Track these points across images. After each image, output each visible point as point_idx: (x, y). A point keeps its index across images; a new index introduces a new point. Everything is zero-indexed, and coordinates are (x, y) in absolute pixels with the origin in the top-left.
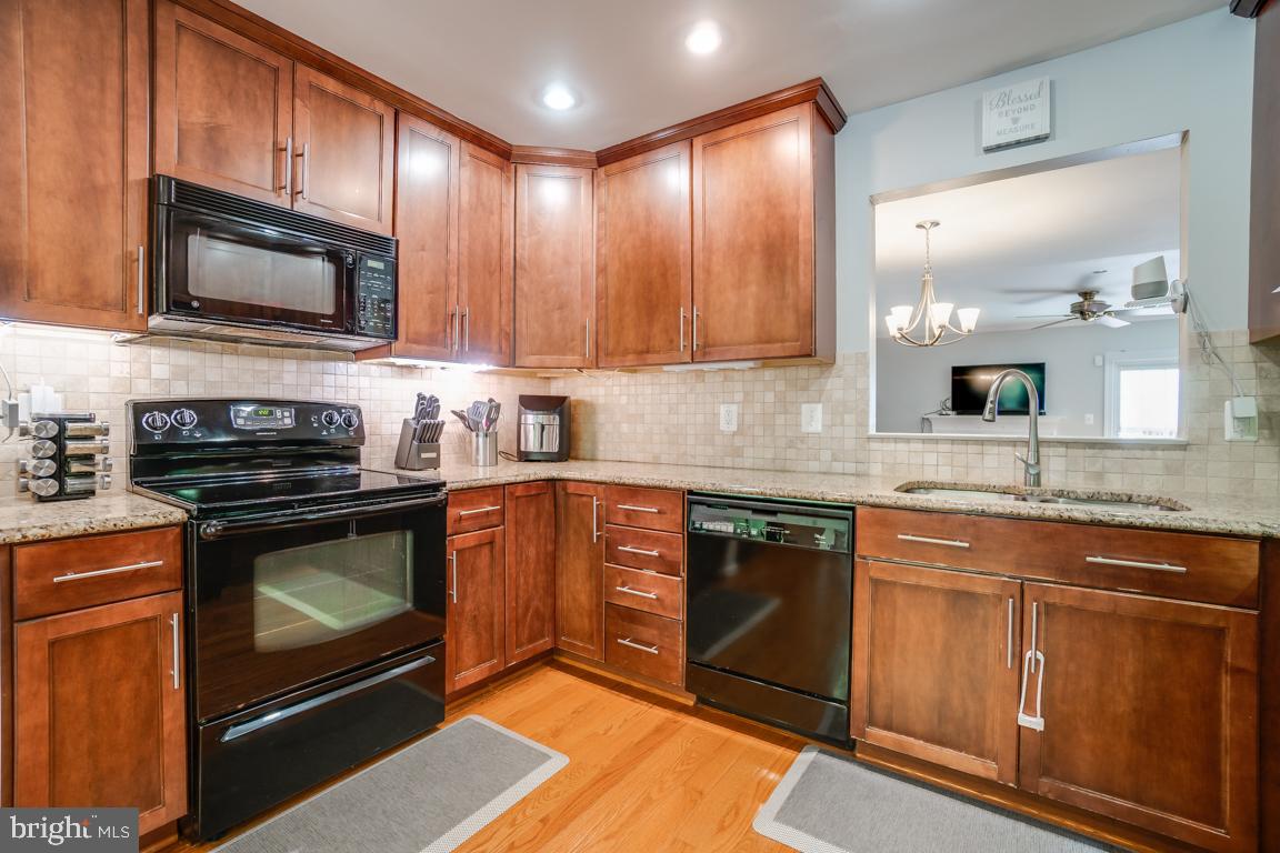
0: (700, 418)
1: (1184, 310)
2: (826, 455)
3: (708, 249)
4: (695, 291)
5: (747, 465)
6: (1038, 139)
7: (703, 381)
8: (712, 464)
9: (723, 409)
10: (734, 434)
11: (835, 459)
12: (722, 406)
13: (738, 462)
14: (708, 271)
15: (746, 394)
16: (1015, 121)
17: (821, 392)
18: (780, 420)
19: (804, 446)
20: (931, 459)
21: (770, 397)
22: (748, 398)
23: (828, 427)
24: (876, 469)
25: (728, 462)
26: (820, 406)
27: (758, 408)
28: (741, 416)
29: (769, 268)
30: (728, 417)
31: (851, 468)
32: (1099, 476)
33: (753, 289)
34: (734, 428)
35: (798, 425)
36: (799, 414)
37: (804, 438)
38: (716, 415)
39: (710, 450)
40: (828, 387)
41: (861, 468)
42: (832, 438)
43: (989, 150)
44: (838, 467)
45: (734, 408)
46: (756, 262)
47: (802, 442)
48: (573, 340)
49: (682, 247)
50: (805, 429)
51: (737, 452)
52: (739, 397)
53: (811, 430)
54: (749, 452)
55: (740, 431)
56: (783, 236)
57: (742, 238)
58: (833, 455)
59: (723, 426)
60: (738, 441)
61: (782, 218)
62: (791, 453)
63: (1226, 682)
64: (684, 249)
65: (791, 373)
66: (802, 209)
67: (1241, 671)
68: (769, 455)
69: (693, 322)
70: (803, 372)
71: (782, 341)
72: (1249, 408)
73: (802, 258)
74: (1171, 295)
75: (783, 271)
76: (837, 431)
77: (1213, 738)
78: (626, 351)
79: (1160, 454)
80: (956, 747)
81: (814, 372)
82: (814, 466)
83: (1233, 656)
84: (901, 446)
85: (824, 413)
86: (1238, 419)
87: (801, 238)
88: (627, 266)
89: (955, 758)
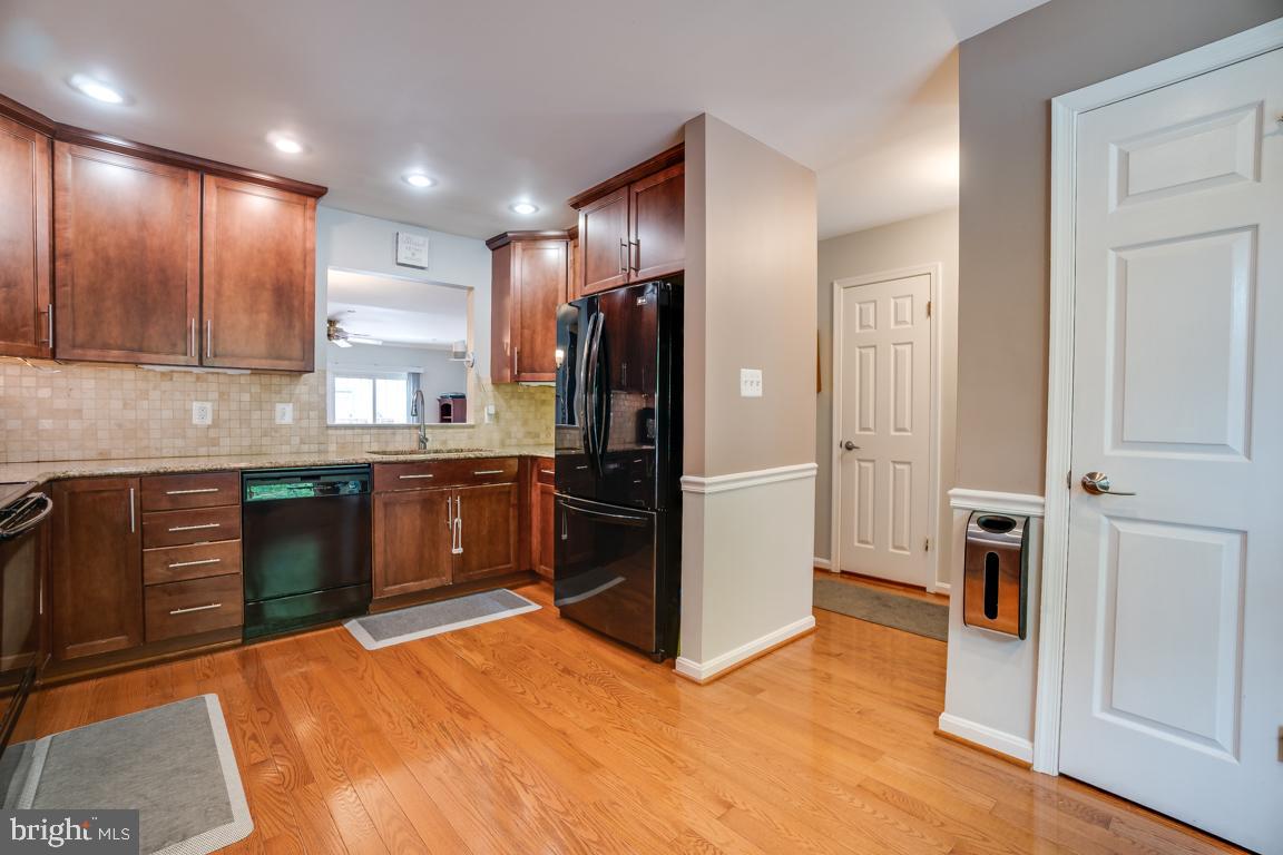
0: (167, 414)
1: (472, 367)
2: (296, 440)
3: (220, 276)
4: (205, 306)
5: (222, 454)
6: (422, 268)
7: (171, 379)
8: (183, 454)
9: (196, 405)
10: (209, 427)
11: (302, 442)
12: (194, 403)
13: (214, 450)
14: (219, 293)
15: (221, 394)
16: (413, 254)
17: (291, 395)
18: (256, 415)
19: (278, 435)
20: (367, 438)
21: (246, 397)
22: (223, 396)
23: (298, 420)
24: (333, 447)
25: (203, 451)
26: (291, 405)
27: (234, 406)
28: (216, 413)
29: (278, 304)
30: (201, 412)
31: (314, 447)
32: (445, 442)
33: (264, 316)
34: (209, 421)
35: (272, 419)
36: (273, 410)
37: (277, 429)
38: (188, 412)
39: (179, 442)
40: (297, 391)
41: (322, 447)
42: (300, 428)
43: (400, 264)
44: (305, 448)
45: (208, 405)
46: (266, 297)
47: (276, 432)
49: (189, 264)
50: (278, 421)
51: (215, 442)
52: (215, 395)
53: (283, 422)
54: (225, 442)
55: (216, 424)
56: (291, 284)
57: (254, 275)
58: (301, 439)
59: (196, 420)
60: (212, 433)
61: (291, 271)
62: (265, 441)
63: (511, 510)
64: (192, 266)
65: (265, 379)
66: (308, 270)
67: (513, 505)
68: (246, 442)
69: (201, 332)
70: (276, 380)
71: (290, 359)
72: (492, 410)
73: (306, 304)
74: (467, 359)
75: (291, 309)
76: (304, 423)
77: (508, 532)
78: (106, 347)
79: (466, 430)
80: (427, 578)
81: (285, 380)
82: (286, 448)
83: (513, 500)
84: (349, 432)
85: (294, 410)
86: (489, 415)
87: (307, 290)
88: (107, 261)
89: (427, 584)
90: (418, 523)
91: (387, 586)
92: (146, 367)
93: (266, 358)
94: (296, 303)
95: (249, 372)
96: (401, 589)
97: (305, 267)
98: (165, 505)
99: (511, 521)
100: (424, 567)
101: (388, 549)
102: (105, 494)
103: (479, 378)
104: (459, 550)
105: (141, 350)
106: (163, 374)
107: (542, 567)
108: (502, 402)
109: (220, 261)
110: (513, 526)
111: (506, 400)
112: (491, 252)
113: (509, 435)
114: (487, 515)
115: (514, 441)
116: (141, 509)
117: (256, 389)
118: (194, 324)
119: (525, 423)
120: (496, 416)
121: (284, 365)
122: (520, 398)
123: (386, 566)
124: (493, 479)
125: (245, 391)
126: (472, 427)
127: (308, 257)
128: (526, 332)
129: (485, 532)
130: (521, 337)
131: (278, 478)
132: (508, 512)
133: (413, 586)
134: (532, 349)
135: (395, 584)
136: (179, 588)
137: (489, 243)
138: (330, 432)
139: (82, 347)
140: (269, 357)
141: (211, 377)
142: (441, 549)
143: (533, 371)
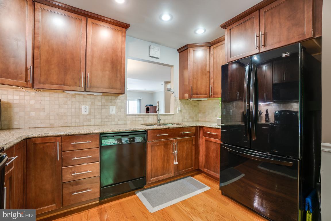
0: (73, 110)
1: (173, 93)
2: (116, 120)
3: (93, 57)
4: (87, 68)
5: (92, 125)
6: (158, 58)
7: (75, 97)
8: (79, 125)
9: (83, 107)
10: (87, 115)
11: (119, 121)
12: (83, 106)
13: (89, 123)
14: (92, 63)
15: (92, 102)
16: (155, 53)
17: (115, 103)
18: (103, 110)
19: (111, 118)
20: (140, 119)
21: (100, 104)
22: (92, 104)
23: (117, 112)
24: (128, 122)
25: (85, 124)
26: (115, 107)
27: (96, 107)
28: (90, 110)
29: (113, 68)
30: (85, 109)
31: (123, 122)
33: (108, 72)
34: (87, 113)
35: (109, 112)
36: (109, 109)
37: (110, 116)
38: (80, 109)
39: (77, 121)
40: (117, 102)
41: (125, 122)
42: (118, 115)
43: (151, 57)
44: (119, 123)
45: (87, 107)
46: (109, 65)
47: (110, 117)
48: (21, 74)
49: (82, 52)
50: (111, 113)
51: (89, 121)
52: (89, 103)
53: (113, 113)
54: (93, 120)
55: (90, 114)
56: (117, 60)
57: (104, 57)
59: (83, 113)
60: (89, 117)
61: (117, 55)
62: (106, 120)
63: (193, 147)
64: (83, 52)
65: (106, 97)
66: (123, 55)
67: (194, 145)
68: (100, 121)
69: (85, 78)
70: (110, 98)
71: (116, 89)
72: (180, 109)
73: (122, 68)
74: (171, 91)
75: (117, 70)
76: (119, 113)
77: (192, 156)
78: (52, 83)
79: (171, 116)
80: (166, 174)
81: (113, 98)
82: (113, 123)
83: (194, 143)
84: (134, 117)
85: (116, 109)
86: (179, 110)
87: (122, 63)
88: (53, 50)
89: (165, 176)
90: (163, 153)
91: (152, 178)
92: (66, 92)
93: (108, 88)
94: (119, 68)
95: (101, 94)
96: (157, 179)
97: (122, 54)
98: (71, 148)
99: (193, 151)
100: (165, 170)
101: (152, 163)
102: (47, 144)
103: (175, 97)
104: (176, 163)
105: (64, 85)
106: (72, 95)
107: (205, 169)
108: (182, 106)
109: (93, 51)
110: (193, 153)
111: (184, 106)
112: (179, 53)
113: (184, 118)
114: (185, 149)
115: (186, 120)
116: (62, 150)
117: (103, 101)
118: (83, 74)
119: (189, 113)
120: (181, 111)
121: (114, 91)
122: (188, 104)
123: (152, 170)
124: (187, 135)
125: (99, 101)
126: (173, 115)
127: (122, 51)
128: (195, 80)
129: (185, 156)
130: (193, 82)
131: (113, 136)
132: (192, 147)
133: (161, 178)
134: (197, 86)
135: (154, 177)
136: (76, 182)
137: (178, 50)
138: (128, 117)
139: (43, 83)
140: (109, 88)
141: (88, 96)
142: (170, 163)
143: (197, 94)
